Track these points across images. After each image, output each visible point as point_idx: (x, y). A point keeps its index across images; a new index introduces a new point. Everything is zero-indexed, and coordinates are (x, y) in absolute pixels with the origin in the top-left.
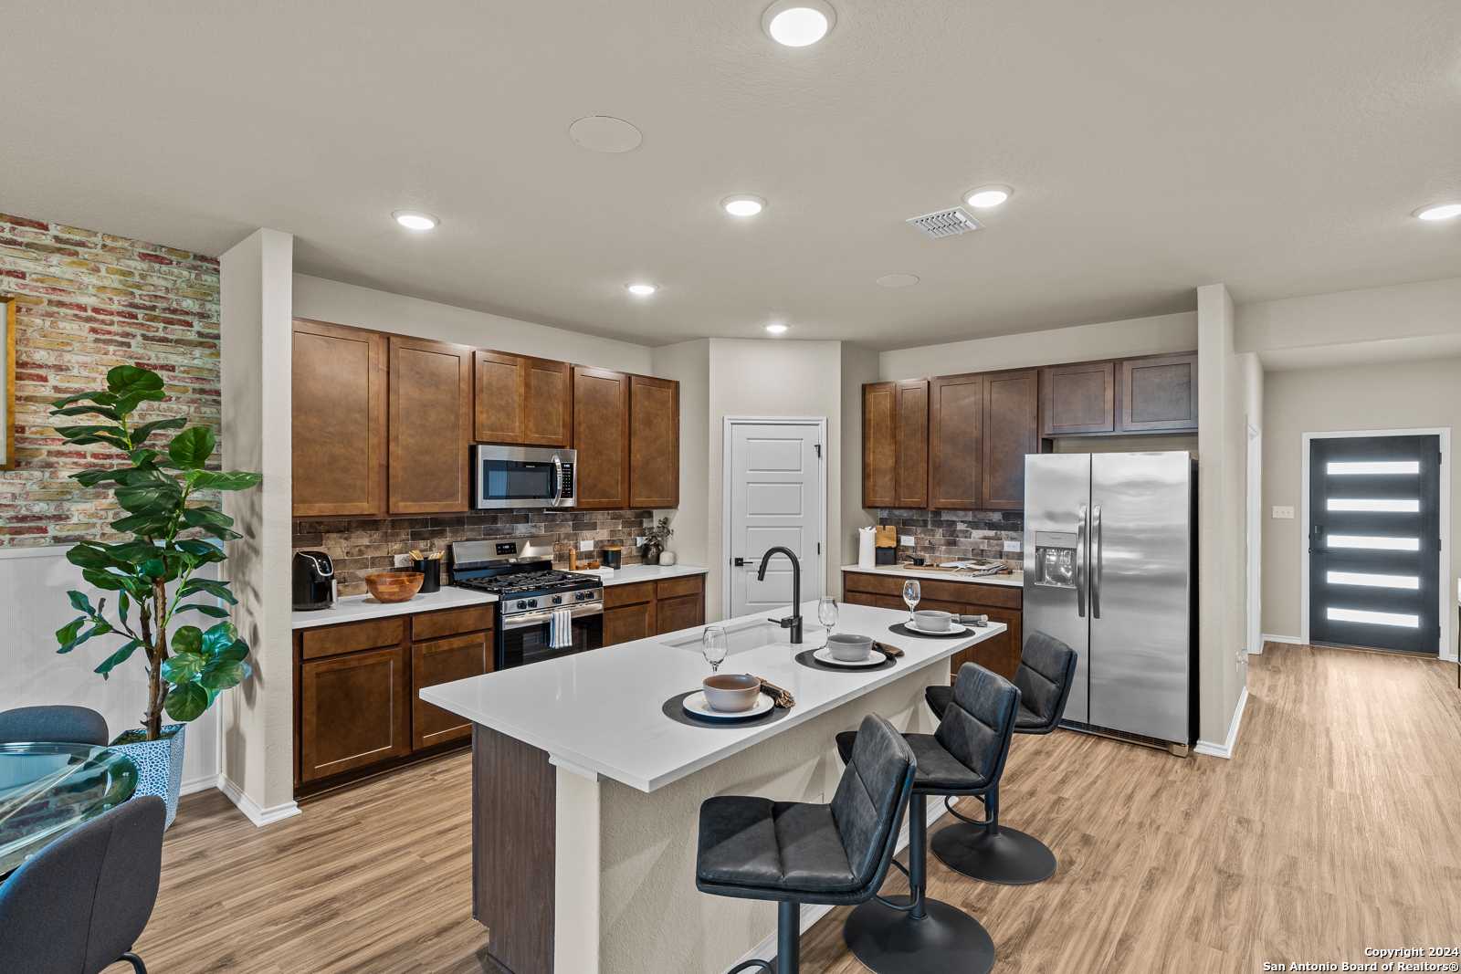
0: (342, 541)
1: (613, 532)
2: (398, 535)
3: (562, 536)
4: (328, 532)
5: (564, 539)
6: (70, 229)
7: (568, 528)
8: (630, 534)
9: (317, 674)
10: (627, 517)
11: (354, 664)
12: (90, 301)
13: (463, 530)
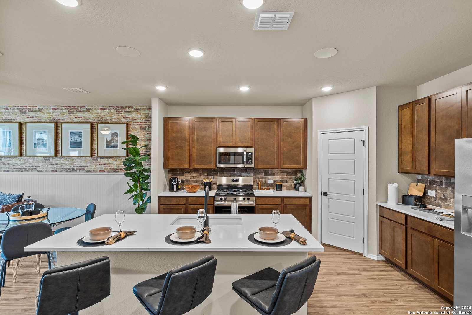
0: (189, 175)
1: (282, 177)
2: (204, 174)
3: (260, 178)
4: (186, 172)
5: (260, 179)
6: (137, 106)
7: (262, 175)
8: (291, 179)
9: (164, 208)
10: (289, 172)
11: (173, 208)
12: (139, 121)
13: (223, 174)
